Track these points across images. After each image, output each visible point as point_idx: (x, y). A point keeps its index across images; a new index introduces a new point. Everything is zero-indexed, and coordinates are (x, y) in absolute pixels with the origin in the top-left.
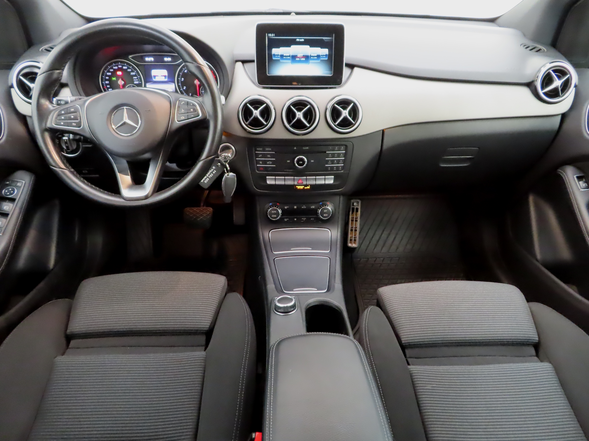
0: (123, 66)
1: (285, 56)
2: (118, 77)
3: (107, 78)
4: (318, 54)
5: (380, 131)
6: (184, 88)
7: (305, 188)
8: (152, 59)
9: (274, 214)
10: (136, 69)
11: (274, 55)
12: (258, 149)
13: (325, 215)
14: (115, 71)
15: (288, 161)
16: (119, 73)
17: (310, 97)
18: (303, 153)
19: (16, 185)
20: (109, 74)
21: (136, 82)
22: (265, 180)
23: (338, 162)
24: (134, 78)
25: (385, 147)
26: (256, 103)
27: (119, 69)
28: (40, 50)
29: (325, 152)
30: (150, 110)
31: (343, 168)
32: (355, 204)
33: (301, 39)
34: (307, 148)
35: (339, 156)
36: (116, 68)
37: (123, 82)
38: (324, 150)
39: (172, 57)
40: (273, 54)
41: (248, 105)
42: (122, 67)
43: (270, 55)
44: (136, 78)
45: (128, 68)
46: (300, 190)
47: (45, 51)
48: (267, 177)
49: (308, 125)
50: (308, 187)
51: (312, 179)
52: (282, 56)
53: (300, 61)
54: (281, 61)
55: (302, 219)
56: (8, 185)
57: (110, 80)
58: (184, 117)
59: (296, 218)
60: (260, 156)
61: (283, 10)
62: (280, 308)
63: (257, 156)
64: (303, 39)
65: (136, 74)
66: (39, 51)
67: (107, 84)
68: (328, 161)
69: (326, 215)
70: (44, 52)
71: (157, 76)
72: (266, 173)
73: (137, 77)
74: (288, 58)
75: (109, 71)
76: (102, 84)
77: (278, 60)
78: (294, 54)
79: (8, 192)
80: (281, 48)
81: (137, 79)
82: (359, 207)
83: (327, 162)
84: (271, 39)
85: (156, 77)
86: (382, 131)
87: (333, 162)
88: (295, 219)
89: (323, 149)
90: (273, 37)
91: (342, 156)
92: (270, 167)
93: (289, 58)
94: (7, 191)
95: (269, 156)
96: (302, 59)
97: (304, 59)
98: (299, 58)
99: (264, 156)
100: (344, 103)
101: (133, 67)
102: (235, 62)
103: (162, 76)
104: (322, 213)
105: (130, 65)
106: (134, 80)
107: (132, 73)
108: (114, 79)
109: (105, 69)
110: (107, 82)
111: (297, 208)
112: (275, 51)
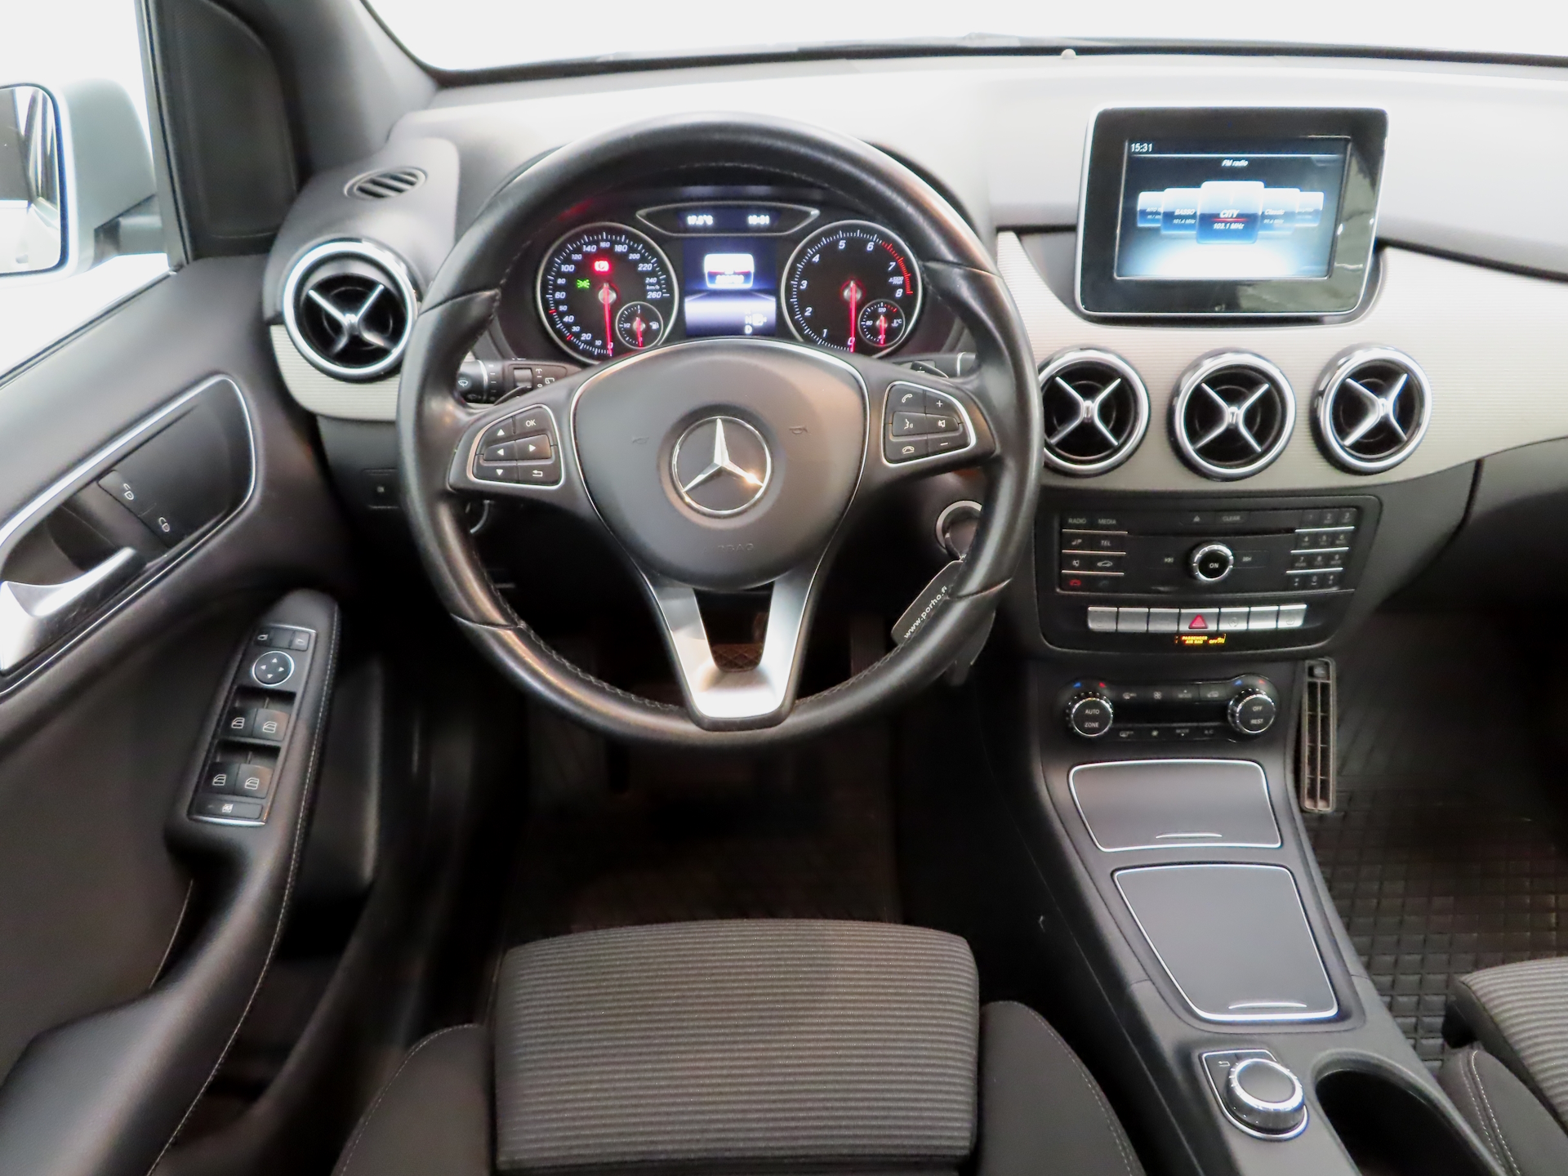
0: (613, 243)
1: (1181, 217)
2: (597, 279)
3: (561, 281)
4: (1289, 209)
5: (1470, 462)
6: (807, 314)
7: (1211, 642)
8: (708, 220)
9: (1093, 718)
10: (654, 254)
11: (1144, 213)
12: (1070, 521)
13: (1254, 722)
14: (590, 259)
15: (1169, 560)
16: (602, 266)
17: (1263, 354)
18: (1222, 535)
19: (291, 642)
20: (568, 268)
21: (652, 295)
22: (1083, 616)
23: (1328, 560)
24: (648, 280)
25: (1478, 508)
26: (1090, 376)
27: (602, 254)
28: (345, 191)
29: (1291, 530)
30: (805, 430)
31: (1340, 579)
32: (1319, 671)
33: (1239, 159)
34: (1237, 518)
35: (1332, 540)
36: (591, 249)
37: (613, 296)
38: (1289, 525)
39: (774, 213)
40: (1139, 208)
41: (1058, 379)
42: (612, 248)
43: (1131, 214)
44: (654, 280)
45: (632, 250)
46: (1194, 647)
47: (359, 193)
48: (1090, 609)
49: (1258, 449)
50: (1221, 640)
51: (1239, 616)
52: (1169, 216)
53: (1227, 234)
54: (1164, 232)
55: (1178, 731)
56: (268, 645)
57: (570, 287)
58: (912, 449)
59: (1156, 729)
60: (1074, 543)
61: (1021, 39)
62: (1251, 1111)
63: (1065, 541)
64: (1246, 159)
65: (654, 268)
66: (342, 193)
67: (558, 303)
68: (1297, 557)
69: (1259, 721)
70: (358, 198)
71: (721, 274)
72: (1085, 597)
73: (658, 277)
74: (1189, 221)
75: (568, 261)
76: (545, 302)
77: (1156, 230)
78: (1208, 210)
79: (268, 671)
80: (1169, 191)
81: (658, 283)
82: (1332, 682)
83: (1293, 562)
84: (1138, 159)
85: (718, 277)
86: (1473, 465)
87: (1310, 561)
88: (1155, 733)
89: (1284, 519)
90: (1147, 152)
91: (1343, 542)
92: (1105, 577)
93: (1193, 221)
94: (264, 667)
95: (1105, 543)
96: (1234, 226)
97: (1240, 226)
98: (1226, 222)
99: (1092, 542)
100: (1379, 375)
101: (647, 247)
102: (995, 232)
103: (735, 273)
104: (1247, 714)
105: (638, 240)
106: (648, 287)
107: (641, 265)
108: (584, 284)
109: (557, 253)
110: (560, 295)
111: (1163, 696)
112: (1147, 200)
